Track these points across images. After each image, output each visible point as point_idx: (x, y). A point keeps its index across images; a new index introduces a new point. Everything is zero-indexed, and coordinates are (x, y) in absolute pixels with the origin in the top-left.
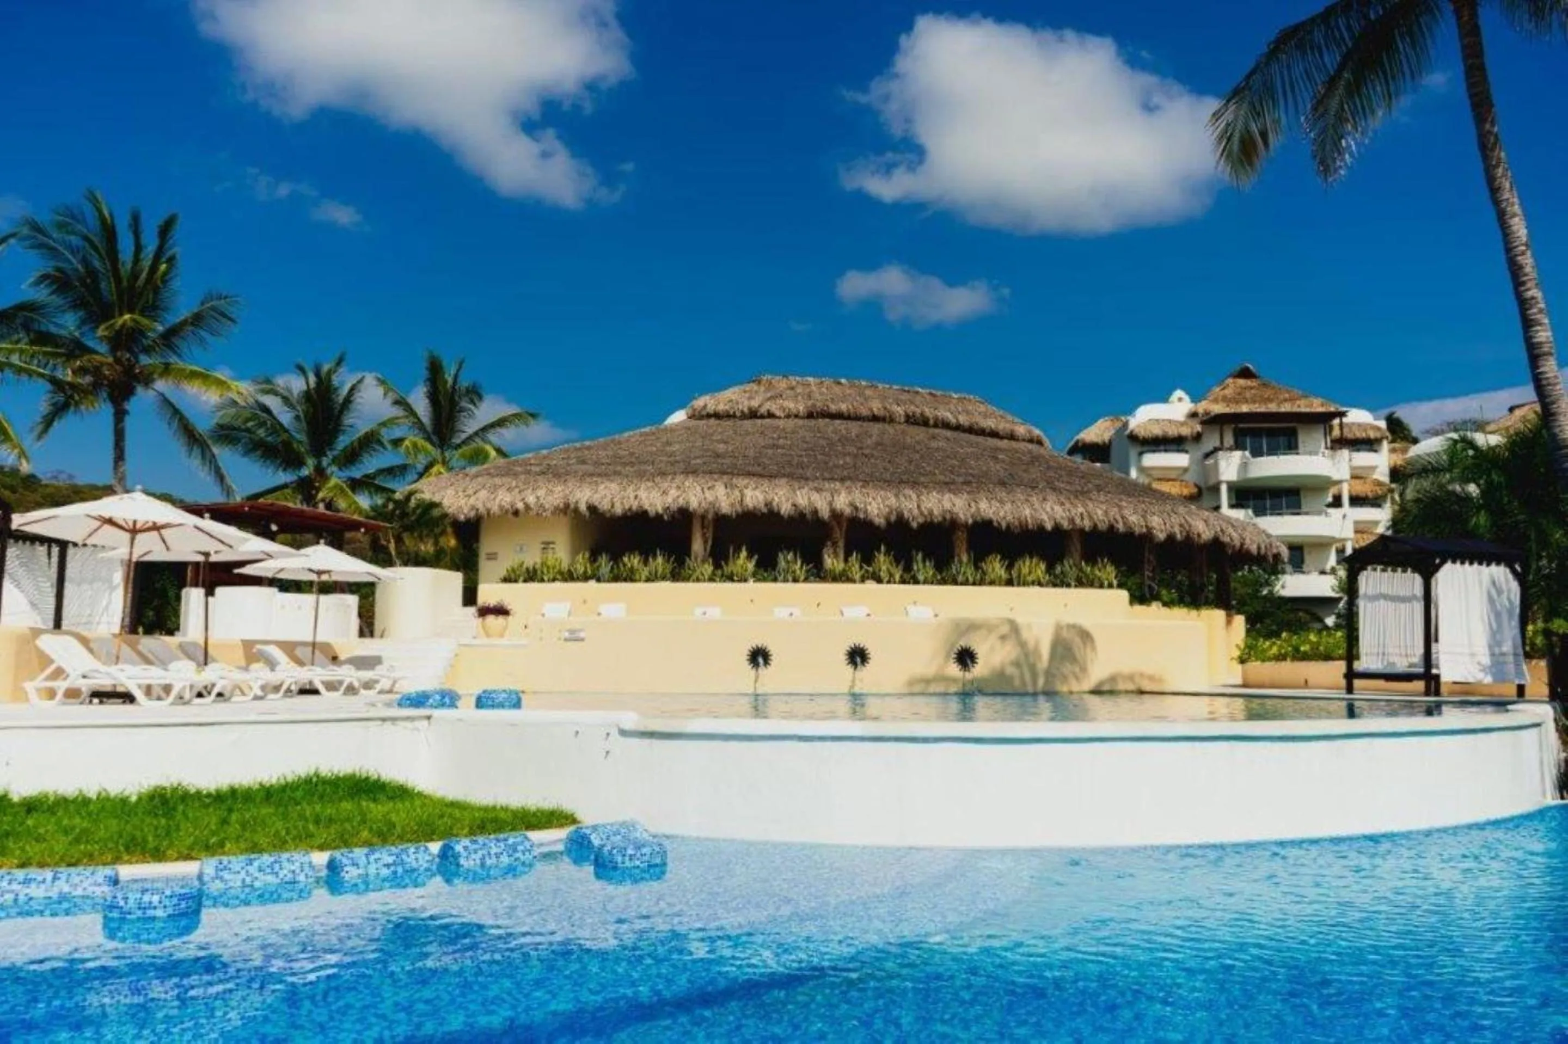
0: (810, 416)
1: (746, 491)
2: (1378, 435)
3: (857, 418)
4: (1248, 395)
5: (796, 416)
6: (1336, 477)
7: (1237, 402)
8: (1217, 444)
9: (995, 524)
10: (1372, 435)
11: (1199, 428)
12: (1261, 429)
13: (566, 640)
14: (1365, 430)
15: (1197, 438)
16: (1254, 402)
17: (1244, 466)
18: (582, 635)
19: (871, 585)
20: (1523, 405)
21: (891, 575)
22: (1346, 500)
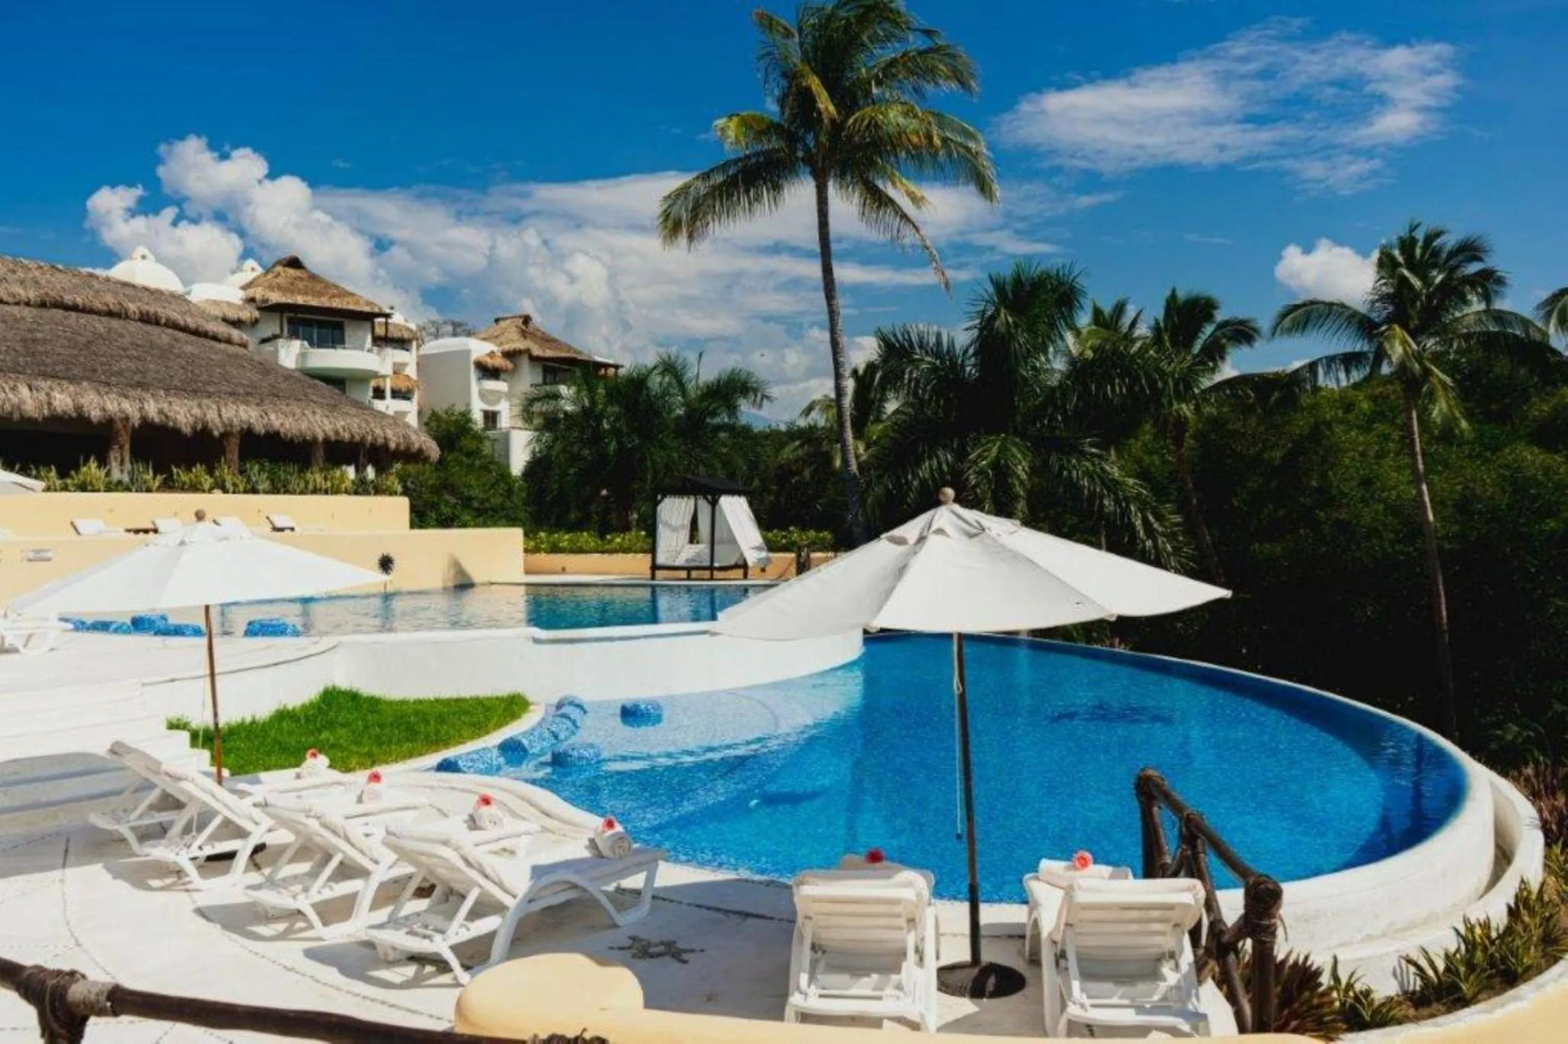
0: (43, 305)
1: (53, 394)
2: (411, 336)
3: (91, 311)
4: (301, 285)
5: (28, 304)
6: (383, 371)
7: (292, 293)
8: (278, 332)
9: (282, 435)
10: (406, 335)
11: (256, 314)
12: (312, 320)
13: (30, 560)
14: (400, 330)
15: (255, 323)
16: (306, 294)
17: (303, 355)
18: (49, 555)
19: (218, 495)
20: (507, 318)
21: (235, 485)
22: (388, 393)
